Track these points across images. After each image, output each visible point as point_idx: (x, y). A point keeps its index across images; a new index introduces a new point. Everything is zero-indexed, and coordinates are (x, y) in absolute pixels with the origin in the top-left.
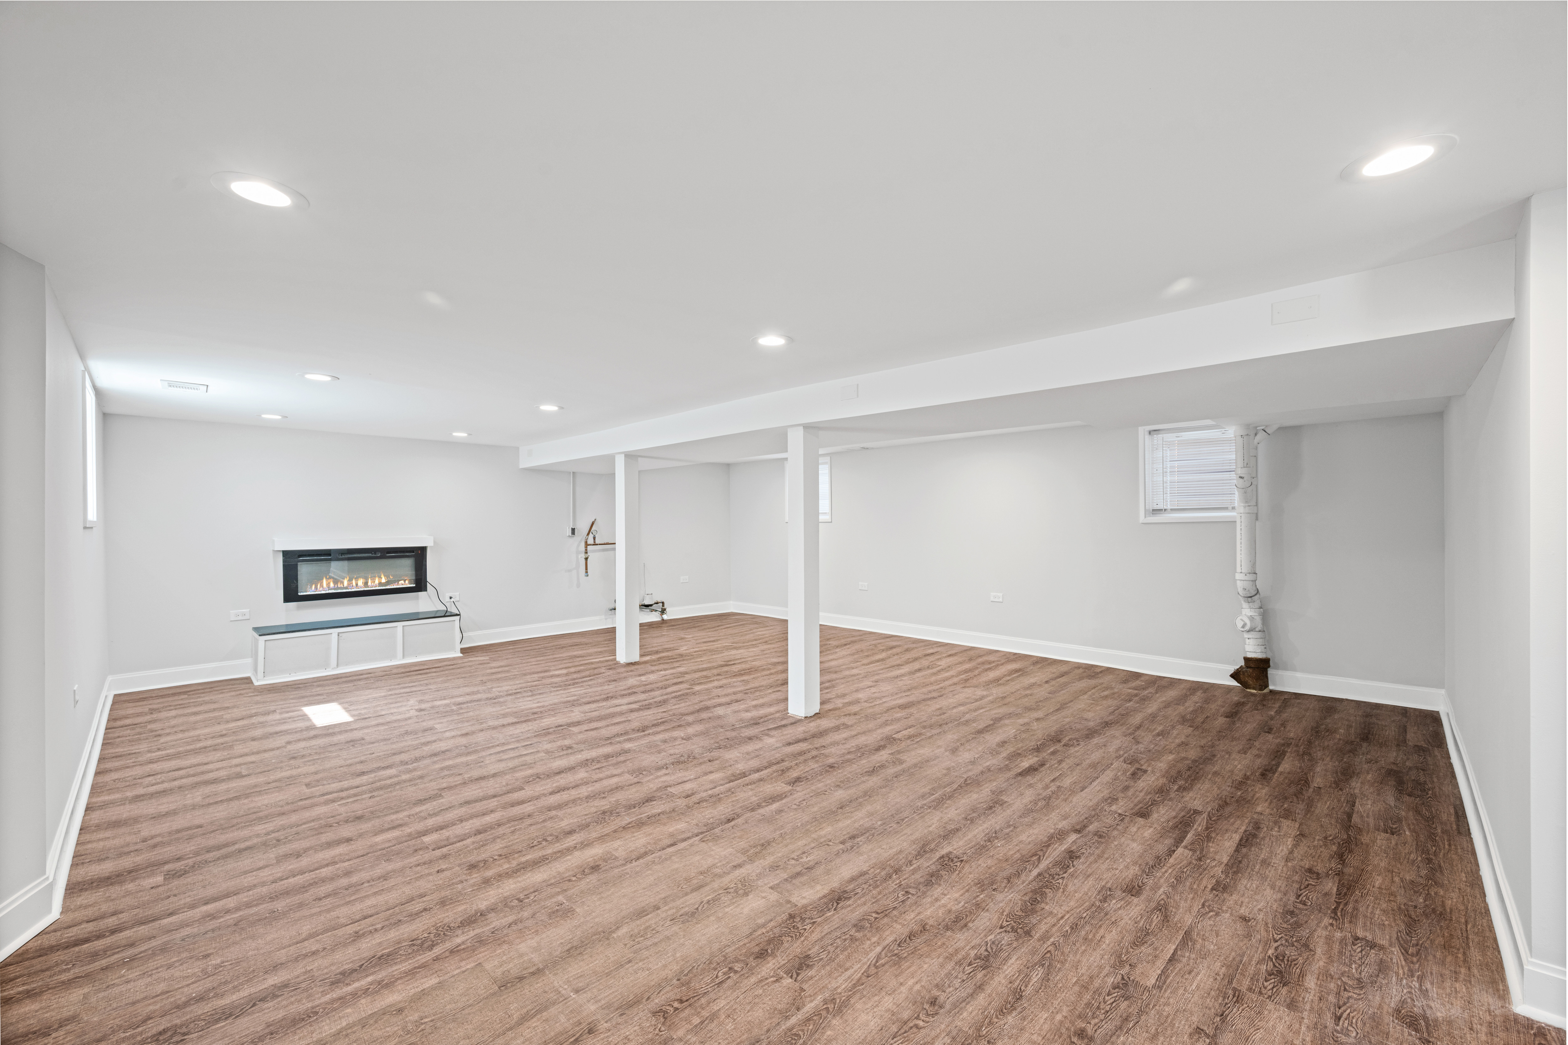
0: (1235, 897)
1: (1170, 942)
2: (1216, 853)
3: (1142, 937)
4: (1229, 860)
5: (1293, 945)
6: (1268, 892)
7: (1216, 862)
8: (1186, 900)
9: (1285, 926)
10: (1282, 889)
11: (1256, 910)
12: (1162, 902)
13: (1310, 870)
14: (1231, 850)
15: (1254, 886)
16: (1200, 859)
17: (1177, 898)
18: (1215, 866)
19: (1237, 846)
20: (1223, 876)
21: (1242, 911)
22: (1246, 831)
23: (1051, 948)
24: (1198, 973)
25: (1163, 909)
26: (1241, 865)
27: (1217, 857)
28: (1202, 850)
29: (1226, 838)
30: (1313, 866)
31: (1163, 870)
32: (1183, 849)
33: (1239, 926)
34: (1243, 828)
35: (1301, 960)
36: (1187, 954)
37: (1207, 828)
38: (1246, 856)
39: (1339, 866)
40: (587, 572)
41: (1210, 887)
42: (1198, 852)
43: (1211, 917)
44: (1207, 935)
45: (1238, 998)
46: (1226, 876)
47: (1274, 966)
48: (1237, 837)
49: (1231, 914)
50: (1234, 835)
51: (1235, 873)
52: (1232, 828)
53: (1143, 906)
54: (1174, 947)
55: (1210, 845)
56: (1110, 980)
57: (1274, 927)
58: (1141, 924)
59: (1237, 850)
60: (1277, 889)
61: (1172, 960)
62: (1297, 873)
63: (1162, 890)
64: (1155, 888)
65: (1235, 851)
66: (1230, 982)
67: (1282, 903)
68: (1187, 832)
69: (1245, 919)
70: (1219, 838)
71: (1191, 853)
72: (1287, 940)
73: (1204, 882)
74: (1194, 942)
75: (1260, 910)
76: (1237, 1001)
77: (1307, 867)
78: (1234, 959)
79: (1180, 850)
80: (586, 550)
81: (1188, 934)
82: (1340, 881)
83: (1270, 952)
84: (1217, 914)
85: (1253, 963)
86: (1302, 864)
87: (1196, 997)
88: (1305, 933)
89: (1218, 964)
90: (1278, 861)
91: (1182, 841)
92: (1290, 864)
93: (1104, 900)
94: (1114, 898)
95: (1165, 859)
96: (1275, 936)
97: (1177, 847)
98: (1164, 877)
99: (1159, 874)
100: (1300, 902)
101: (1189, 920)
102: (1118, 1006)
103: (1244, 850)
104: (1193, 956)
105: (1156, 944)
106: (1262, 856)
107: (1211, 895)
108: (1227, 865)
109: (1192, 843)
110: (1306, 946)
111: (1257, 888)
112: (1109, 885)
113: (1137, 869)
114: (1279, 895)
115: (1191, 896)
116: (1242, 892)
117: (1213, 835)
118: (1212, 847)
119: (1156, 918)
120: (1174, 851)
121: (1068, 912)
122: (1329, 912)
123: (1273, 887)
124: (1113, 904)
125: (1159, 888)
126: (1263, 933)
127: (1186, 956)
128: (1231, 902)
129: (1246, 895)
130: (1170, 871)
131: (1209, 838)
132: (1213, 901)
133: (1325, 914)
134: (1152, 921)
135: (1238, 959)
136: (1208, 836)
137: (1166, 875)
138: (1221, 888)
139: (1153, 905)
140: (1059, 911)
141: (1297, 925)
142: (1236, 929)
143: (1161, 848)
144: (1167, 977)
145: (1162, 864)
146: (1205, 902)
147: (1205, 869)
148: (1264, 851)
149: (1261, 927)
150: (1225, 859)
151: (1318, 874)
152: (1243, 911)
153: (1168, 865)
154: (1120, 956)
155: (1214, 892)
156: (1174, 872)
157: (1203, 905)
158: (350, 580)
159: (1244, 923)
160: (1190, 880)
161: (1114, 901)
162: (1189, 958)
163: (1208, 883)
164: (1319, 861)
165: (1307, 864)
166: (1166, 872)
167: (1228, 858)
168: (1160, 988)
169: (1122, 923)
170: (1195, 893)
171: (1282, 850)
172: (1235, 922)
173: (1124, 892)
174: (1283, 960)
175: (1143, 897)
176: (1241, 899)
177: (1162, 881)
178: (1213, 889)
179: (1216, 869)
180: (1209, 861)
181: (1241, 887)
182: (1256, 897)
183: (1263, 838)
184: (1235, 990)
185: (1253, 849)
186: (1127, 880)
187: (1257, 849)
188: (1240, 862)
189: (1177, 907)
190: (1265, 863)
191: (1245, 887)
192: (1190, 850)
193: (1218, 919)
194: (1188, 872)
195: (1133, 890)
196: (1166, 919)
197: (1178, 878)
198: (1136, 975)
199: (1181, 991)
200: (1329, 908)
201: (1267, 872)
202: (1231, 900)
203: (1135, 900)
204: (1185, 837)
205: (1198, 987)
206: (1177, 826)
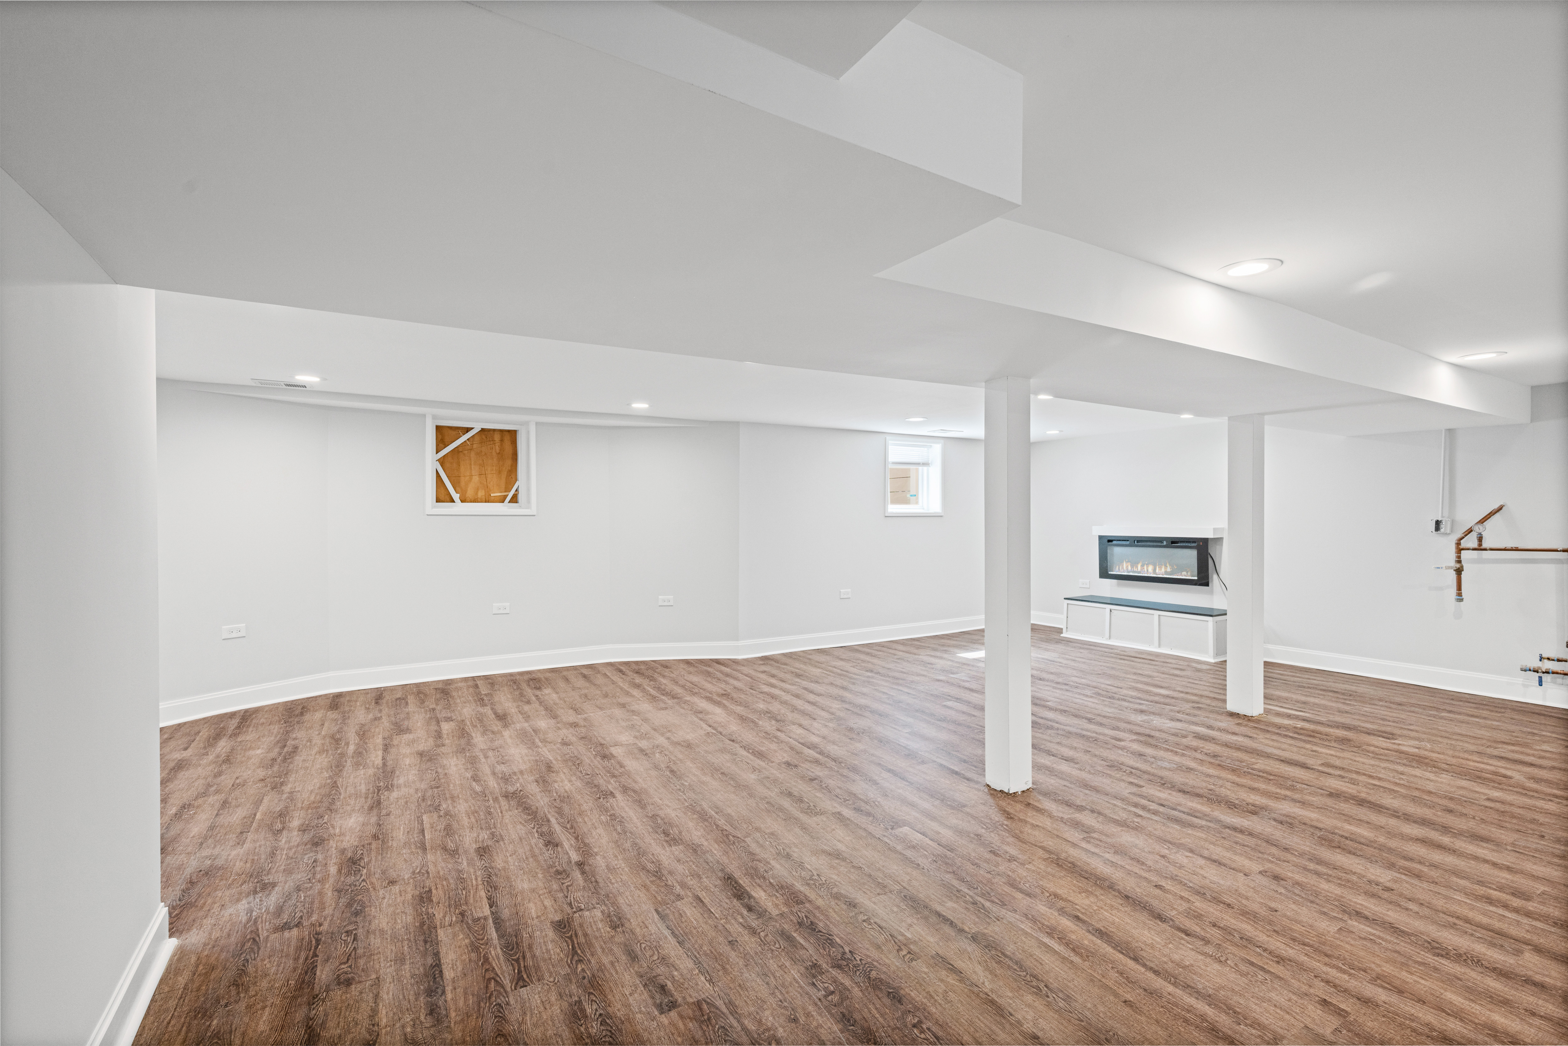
0: (409, 896)
1: (431, 839)
2: (455, 935)
3: (449, 831)
4: (437, 936)
5: (350, 885)
6: (384, 925)
7: (447, 924)
8: (442, 868)
9: (359, 897)
10: (372, 936)
11: (387, 896)
12: (457, 856)
13: (348, 983)
14: (443, 950)
15: (399, 921)
16: (462, 914)
17: (450, 866)
18: (444, 917)
19: (440, 961)
20: (430, 911)
21: (397, 887)
22: (444, 992)
23: (487, 798)
24: (403, 834)
25: (453, 853)
26: (422, 938)
27: (450, 930)
28: (469, 928)
29: (458, 963)
30: (346, 992)
31: (479, 879)
32: (486, 914)
33: (393, 874)
34: (449, 996)
35: (342, 879)
36: (416, 839)
37: (486, 960)
38: (424, 955)
39: (314, 1012)
40: (1459, 594)
41: (434, 891)
42: (470, 922)
43: (417, 869)
44: (412, 856)
45: (375, 837)
46: (428, 913)
47: (359, 865)
48: (448, 974)
49: (404, 879)
50: (452, 975)
51: (422, 924)
52: (462, 983)
53: (466, 846)
54: (426, 838)
55: (467, 941)
56: (444, 806)
57: (368, 890)
58: (456, 837)
59: (437, 954)
60: (377, 933)
61: (422, 831)
62: (363, 970)
63: (465, 864)
64: (470, 863)
65: (438, 952)
66: (383, 841)
67: (368, 918)
68: (501, 936)
69: (392, 882)
70: (464, 957)
71: (476, 915)
72: (355, 886)
73: (441, 892)
74: (416, 847)
75: (384, 898)
76: (375, 835)
77: (353, 986)
78: (387, 853)
79: (487, 911)
80: (1459, 557)
81: (424, 849)
82: (313, 989)
83: (365, 871)
84: (414, 873)
85: (374, 859)
86: (360, 987)
87: (397, 824)
88: (343, 901)
89: (395, 845)
90: (387, 970)
91: (495, 923)
92: (374, 976)
93: (493, 834)
94: (488, 839)
95: (489, 891)
96: (365, 884)
97: (492, 913)
98: (474, 873)
99: (479, 873)
100: (351, 931)
101: (430, 857)
102: (431, 801)
103: (430, 961)
104: (412, 840)
105: (438, 833)
106: (407, 967)
107: (428, 885)
108: (435, 928)
109: (484, 928)
110: (339, 891)
111: (395, 919)
112: (501, 843)
113: (498, 866)
114: (373, 927)
115: (441, 873)
116: (406, 905)
117: (473, 955)
118: (463, 940)
119: (451, 845)
120: (491, 907)
121: (502, 816)
122: (323, 939)
123: (382, 932)
124: (485, 835)
125: (468, 864)
126: (374, 880)
127: (416, 837)
128: (409, 889)
129: (401, 905)
130: (474, 882)
131: (474, 948)
132: (423, 881)
133: (327, 933)
134: (452, 842)
135: (384, 855)
136: (477, 946)
137: (473, 877)
138: (424, 898)
139: (461, 851)
140: (507, 815)
141: (349, 905)
142: (395, 871)
143: (504, 902)
144: (418, 823)
145: (485, 883)
146: (429, 876)
147: (450, 906)
148: (408, 975)
149: (378, 884)
150: (441, 932)
151: (339, 984)
152: (396, 889)
153: (480, 887)
154: (450, 816)
155: (427, 889)
156: (470, 884)
157: (428, 873)
158: (1142, 566)
159: (391, 879)
160: (453, 886)
161: (486, 837)
162: (414, 838)
163: (438, 894)
164: (339, 1005)
165: (354, 989)
166: (476, 879)
167: (439, 939)
168: (418, 817)
169: (468, 831)
170: (440, 878)
171: (388, 994)
172: (399, 876)
173: (487, 846)
174: (355, 871)
175: (472, 851)
176: (403, 898)
177: (472, 870)
178: (430, 891)
179: (442, 915)
180: (454, 919)
181: (410, 910)
182: (392, 909)
183: (417, 995)
184: (379, 839)
185: (421, 969)
186: (495, 854)
187: (417, 972)
188: (426, 942)
189: (444, 860)
190: (400, 960)
191: (406, 913)
192: (479, 919)
193: (411, 870)
194: (460, 892)
195: (483, 851)
196: (445, 849)
197: (463, 881)
198: (435, 815)
199: (407, 822)
200: (324, 943)
201: (394, 948)
202: (411, 892)
203: (474, 846)
204: (497, 931)
205: (399, 829)
206: (516, 937)
